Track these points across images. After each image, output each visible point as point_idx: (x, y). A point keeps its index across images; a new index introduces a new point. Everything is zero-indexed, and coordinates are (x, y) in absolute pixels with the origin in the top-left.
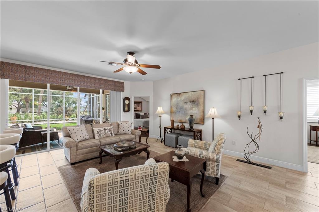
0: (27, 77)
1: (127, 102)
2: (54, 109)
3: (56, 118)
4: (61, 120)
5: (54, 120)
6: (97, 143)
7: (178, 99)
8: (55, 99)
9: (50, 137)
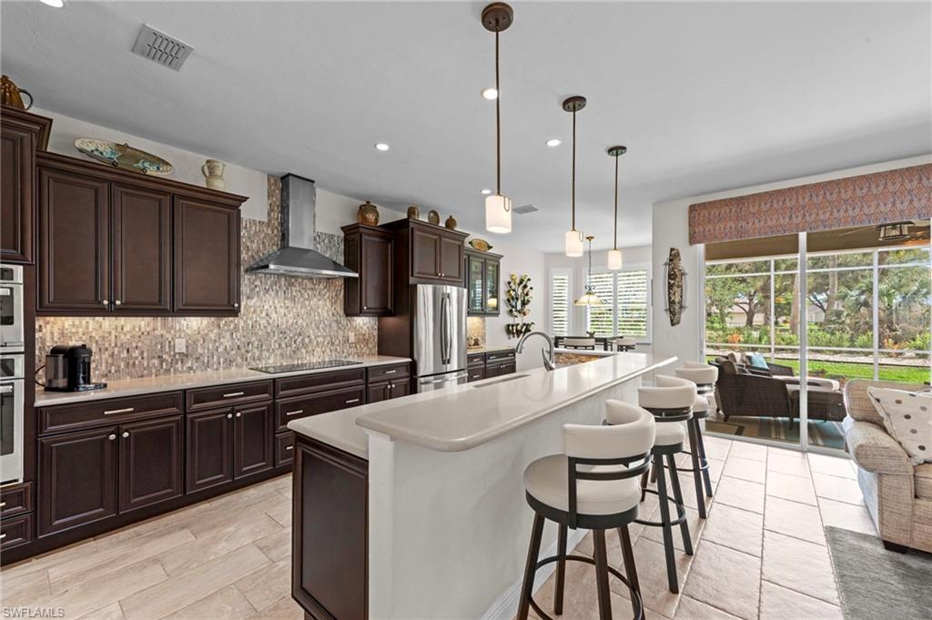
0: (741, 227)
2: (845, 314)
3: (848, 344)
4: (867, 354)
5: (840, 352)
8: (847, 281)
9: (809, 404)
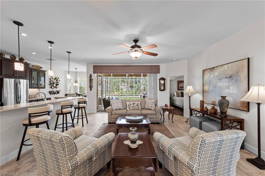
1: (162, 82)
6: (123, 113)
7: (211, 75)
